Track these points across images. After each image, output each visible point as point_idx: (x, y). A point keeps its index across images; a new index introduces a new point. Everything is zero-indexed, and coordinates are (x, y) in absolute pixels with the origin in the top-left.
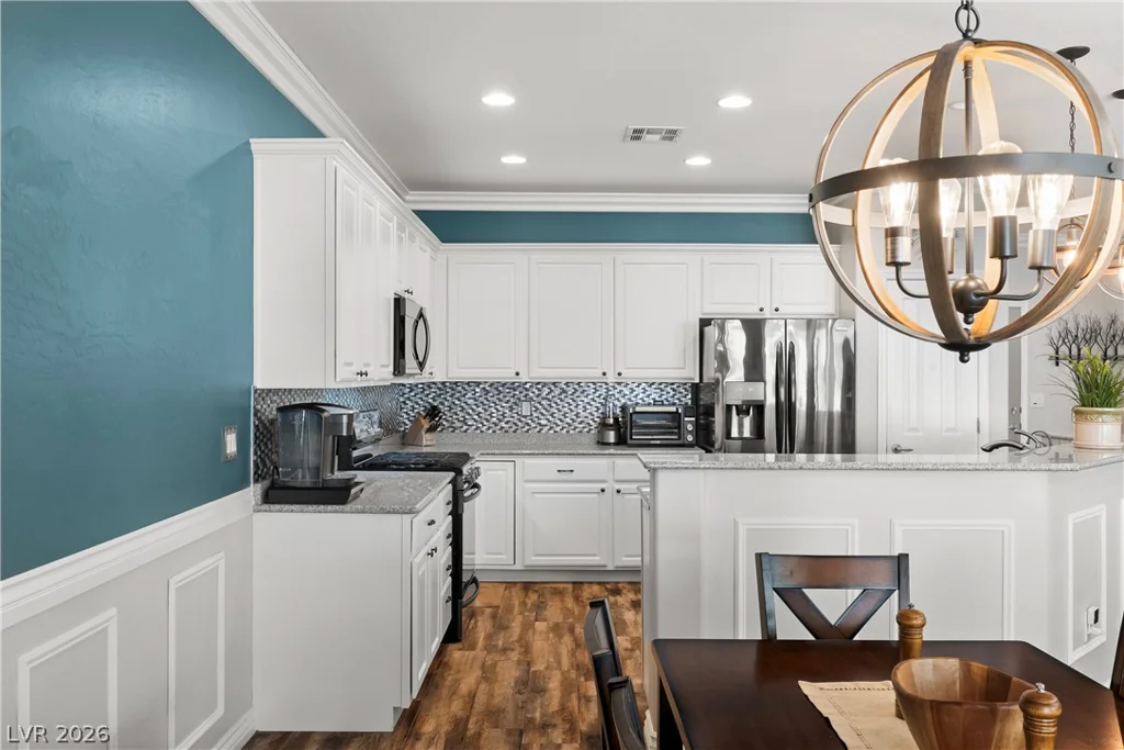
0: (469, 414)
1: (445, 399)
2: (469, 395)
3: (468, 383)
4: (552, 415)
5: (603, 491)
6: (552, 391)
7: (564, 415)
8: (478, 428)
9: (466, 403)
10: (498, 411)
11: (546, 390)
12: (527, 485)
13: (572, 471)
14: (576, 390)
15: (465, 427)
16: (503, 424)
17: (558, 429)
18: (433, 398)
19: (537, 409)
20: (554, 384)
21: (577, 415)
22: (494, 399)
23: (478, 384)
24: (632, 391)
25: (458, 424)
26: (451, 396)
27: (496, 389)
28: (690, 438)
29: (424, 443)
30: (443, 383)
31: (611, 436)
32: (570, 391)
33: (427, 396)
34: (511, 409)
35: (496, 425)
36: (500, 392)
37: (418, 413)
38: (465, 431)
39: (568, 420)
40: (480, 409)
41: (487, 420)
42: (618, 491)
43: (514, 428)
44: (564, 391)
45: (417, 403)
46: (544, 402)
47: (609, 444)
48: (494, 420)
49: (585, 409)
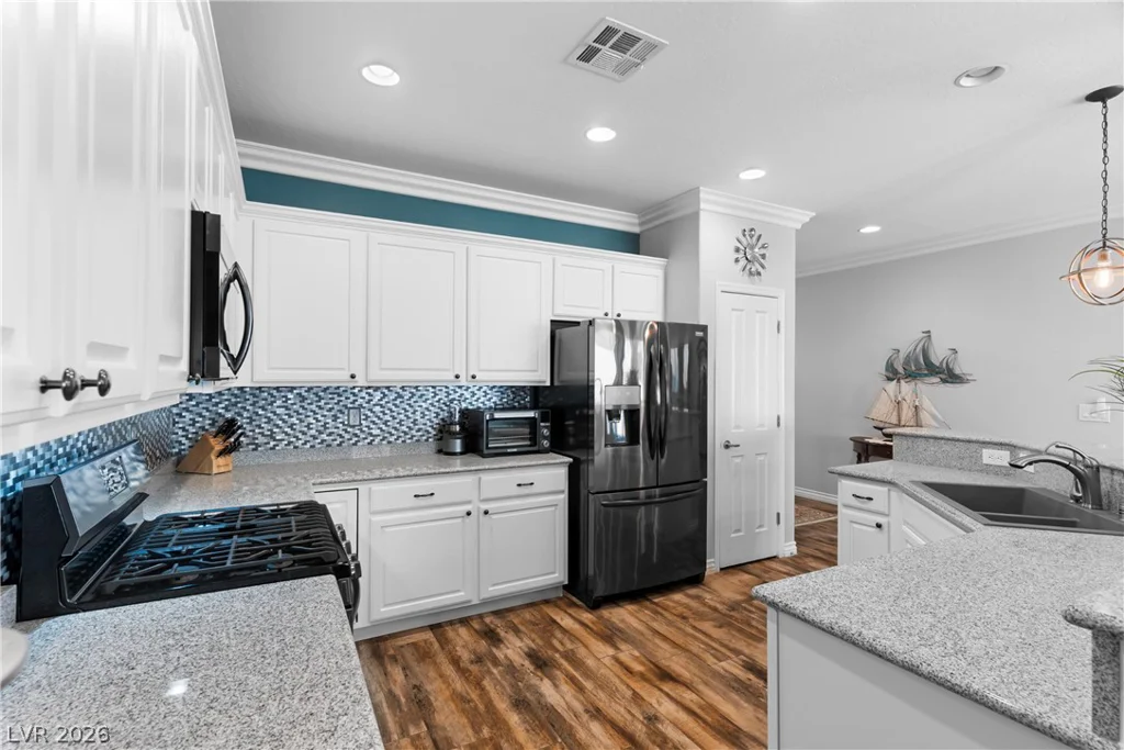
0: (277, 426)
1: (244, 408)
2: (279, 403)
3: (277, 389)
4: (385, 423)
5: (469, 514)
6: (385, 395)
7: (400, 423)
8: (289, 443)
9: (275, 413)
10: (318, 421)
11: (378, 395)
12: (375, 518)
13: (432, 494)
14: (413, 395)
15: (272, 443)
16: (324, 436)
17: (392, 439)
18: (226, 409)
19: (367, 417)
20: (388, 388)
21: (415, 421)
22: (313, 407)
23: (291, 389)
24: (474, 394)
25: (261, 440)
26: (253, 404)
27: (316, 394)
28: (546, 443)
29: (215, 470)
30: (241, 389)
31: (458, 445)
32: (407, 395)
33: (217, 404)
34: (335, 418)
35: (315, 438)
36: (320, 398)
37: (203, 428)
38: (273, 448)
39: (404, 428)
40: (294, 420)
41: (304, 433)
42: (486, 513)
43: (339, 440)
44: (400, 396)
45: (200, 415)
46: (377, 409)
47: (455, 454)
48: (313, 432)
49: (423, 416)
